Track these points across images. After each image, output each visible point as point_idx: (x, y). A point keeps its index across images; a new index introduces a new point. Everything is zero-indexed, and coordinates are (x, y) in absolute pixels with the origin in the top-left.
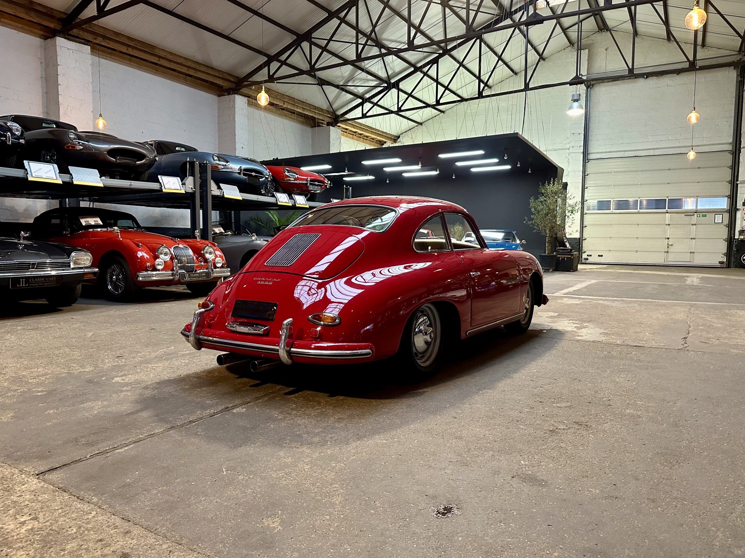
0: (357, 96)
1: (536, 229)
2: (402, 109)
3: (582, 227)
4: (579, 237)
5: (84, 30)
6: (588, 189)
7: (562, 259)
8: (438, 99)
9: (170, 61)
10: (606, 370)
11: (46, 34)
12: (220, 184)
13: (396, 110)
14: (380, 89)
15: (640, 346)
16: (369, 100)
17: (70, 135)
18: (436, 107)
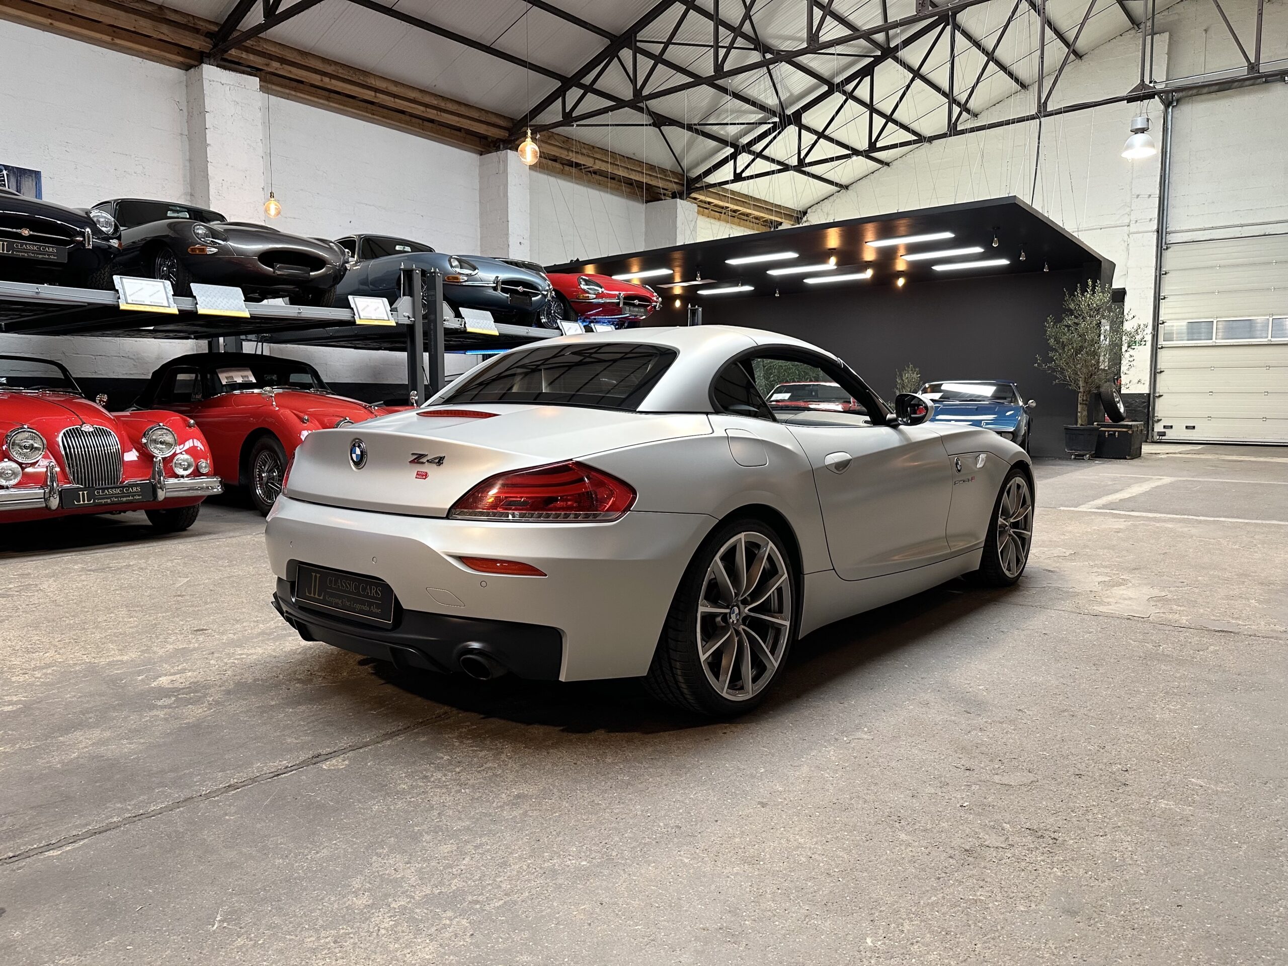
0: (724, 142)
1: (1058, 379)
2: (807, 160)
3: (1155, 372)
4: (1148, 392)
5: (248, 50)
6: (1166, 300)
7: (1109, 435)
8: (873, 140)
9: (395, 96)
10: (1138, 691)
11: (188, 61)
12: (460, 309)
13: (796, 164)
14: (765, 127)
15: (1231, 632)
16: (747, 148)
17: (198, 229)
18: (871, 155)
